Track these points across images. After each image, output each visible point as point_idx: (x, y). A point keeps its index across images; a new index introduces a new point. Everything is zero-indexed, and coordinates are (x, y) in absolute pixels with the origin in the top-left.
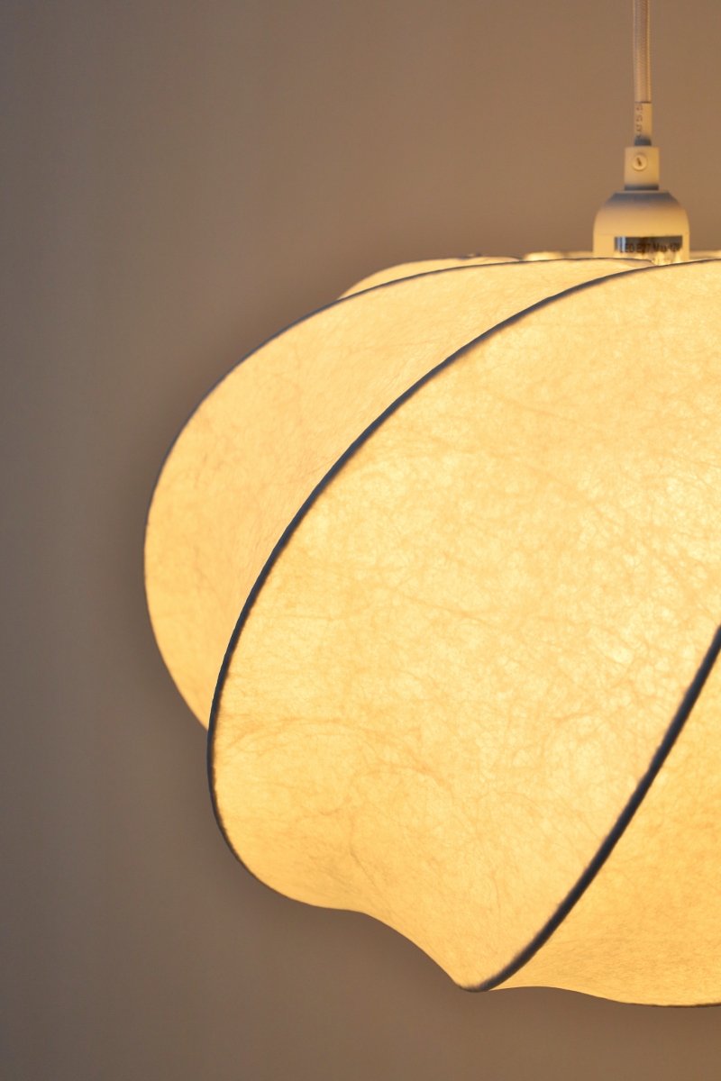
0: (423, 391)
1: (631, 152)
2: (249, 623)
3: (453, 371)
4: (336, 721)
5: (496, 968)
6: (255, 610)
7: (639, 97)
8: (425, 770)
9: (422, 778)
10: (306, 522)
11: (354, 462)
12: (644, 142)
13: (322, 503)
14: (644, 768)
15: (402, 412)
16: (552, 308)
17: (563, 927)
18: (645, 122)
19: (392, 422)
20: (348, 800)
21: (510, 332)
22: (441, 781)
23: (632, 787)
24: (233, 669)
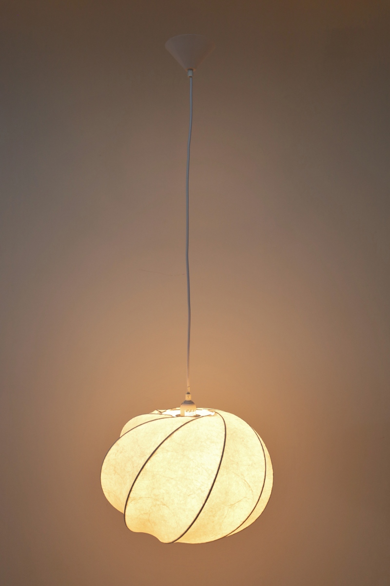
0: (164, 442)
1: (187, 395)
2: (136, 482)
3: (169, 439)
4: (149, 497)
5: (176, 538)
6: (137, 480)
7: (188, 386)
8: (164, 505)
9: (163, 506)
10: (146, 465)
11: (154, 454)
12: (189, 393)
13: (149, 461)
14: (204, 502)
15: (161, 446)
16: (183, 427)
17: (190, 530)
18: (189, 390)
19: (160, 447)
20: (149, 511)
21: (177, 432)
22: (167, 507)
23: (202, 505)
24: (133, 489)
